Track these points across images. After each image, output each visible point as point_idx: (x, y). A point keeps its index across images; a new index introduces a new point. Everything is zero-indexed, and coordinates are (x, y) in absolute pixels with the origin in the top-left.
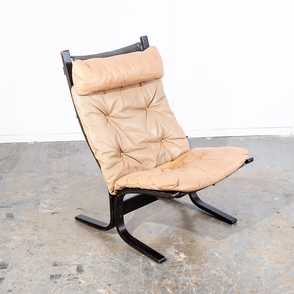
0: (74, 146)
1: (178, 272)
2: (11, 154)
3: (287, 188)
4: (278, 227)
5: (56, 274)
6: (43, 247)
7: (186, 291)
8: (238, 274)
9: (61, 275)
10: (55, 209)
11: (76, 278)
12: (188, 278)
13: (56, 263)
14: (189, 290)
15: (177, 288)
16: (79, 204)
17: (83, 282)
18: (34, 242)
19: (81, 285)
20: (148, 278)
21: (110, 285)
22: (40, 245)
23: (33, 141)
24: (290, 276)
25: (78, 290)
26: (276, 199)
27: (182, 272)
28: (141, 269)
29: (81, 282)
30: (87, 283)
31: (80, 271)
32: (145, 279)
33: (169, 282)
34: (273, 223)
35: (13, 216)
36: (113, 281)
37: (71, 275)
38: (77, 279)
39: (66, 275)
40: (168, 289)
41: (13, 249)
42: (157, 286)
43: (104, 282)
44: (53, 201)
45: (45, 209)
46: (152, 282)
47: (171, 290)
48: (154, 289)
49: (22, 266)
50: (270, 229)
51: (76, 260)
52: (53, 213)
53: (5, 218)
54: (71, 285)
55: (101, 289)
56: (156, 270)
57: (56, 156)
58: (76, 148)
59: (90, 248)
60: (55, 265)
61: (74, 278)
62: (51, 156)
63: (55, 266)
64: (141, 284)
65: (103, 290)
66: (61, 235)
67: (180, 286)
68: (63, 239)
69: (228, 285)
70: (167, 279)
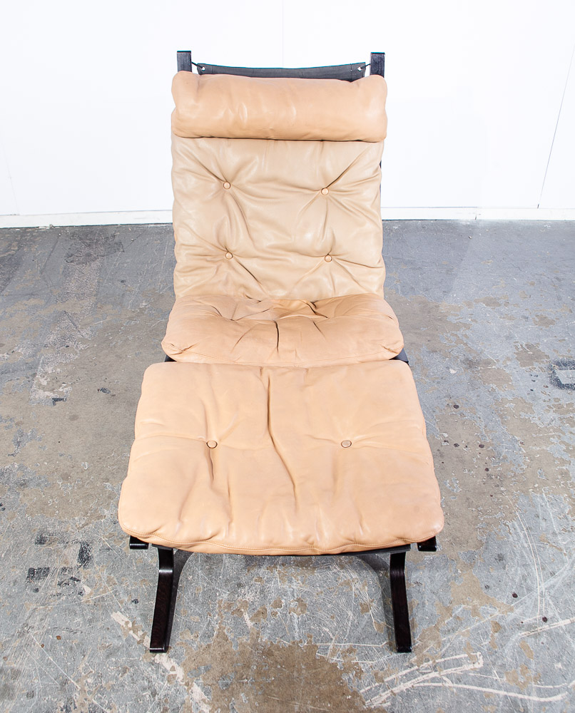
0: (114, 236)
1: (267, 569)
2: (7, 254)
3: (470, 344)
4: (456, 445)
5: (39, 567)
6: (27, 490)
7: (279, 623)
8: (381, 575)
9: (48, 568)
10: (61, 390)
11: (75, 579)
12: (286, 586)
13: (44, 535)
14: (285, 620)
15: (264, 613)
16: (104, 377)
17: (87, 590)
18: (11, 475)
19: (83, 599)
20: (209, 584)
21: (136, 601)
22: (22, 485)
23: (48, 224)
24: (474, 579)
25: (75, 614)
26: (452, 371)
27: (275, 567)
28: (199, 559)
29: (83, 592)
30: (95, 595)
31: (85, 560)
32: (204, 587)
33: (249, 597)
34: (446, 435)
36: (143, 589)
37: (66, 570)
38: (76, 582)
39: (58, 571)
40: (246, 616)
42: (225, 608)
43: (127, 593)
44: (59, 370)
45: (44, 388)
46: (218, 594)
47: (251, 619)
48: (220, 614)
50: (442, 450)
51: (82, 528)
52: (56, 400)
54: (64, 598)
55: (119, 613)
56: (226, 561)
57: (81, 259)
58: (117, 239)
59: (109, 497)
60: (41, 541)
61: (72, 578)
62: (71, 258)
63: (40, 543)
64: (195, 600)
65: (123, 617)
66: (62, 458)
67: (269, 609)
68: (64, 470)
69: (361, 605)
70: (247, 588)
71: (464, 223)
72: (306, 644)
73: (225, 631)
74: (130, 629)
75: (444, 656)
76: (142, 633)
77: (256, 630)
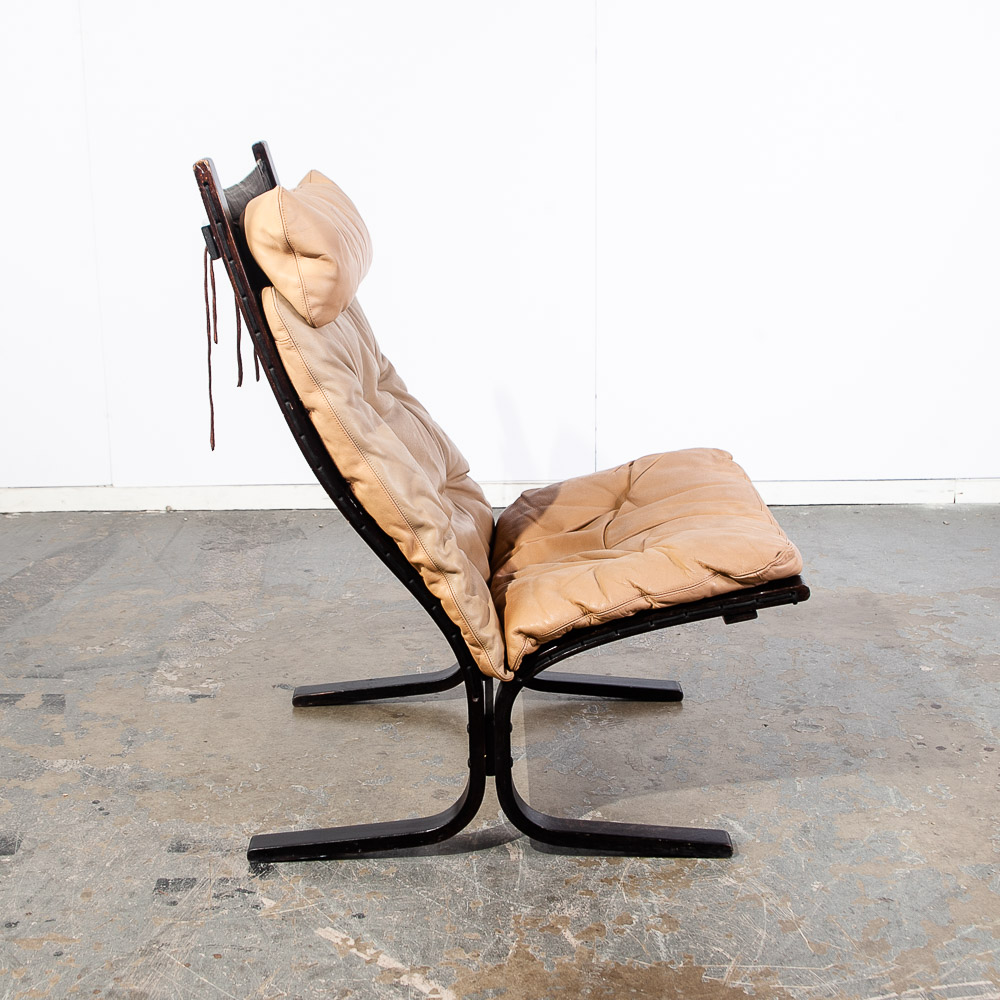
0: (287, 522)
1: (602, 881)
2: (89, 540)
3: (956, 639)
4: (940, 748)
5: (177, 877)
6: (147, 794)
7: (631, 941)
8: (815, 890)
9: (195, 879)
10: (204, 685)
11: (244, 891)
12: (639, 900)
13: (183, 842)
14: (642, 938)
15: (600, 930)
16: (283, 673)
18: (119, 777)
19: (261, 914)
20: (496, 897)
21: (361, 916)
22: (139, 788)
23: (162, 508)
24: (993, 896)
25: (247, 929)
26: (924, 668)
27: (617, 879)
28: (475, 869)
29: (261, 905)
30: (283, 909)
31: (263, 870)
32: (485, 901)
33: (571, 912)
34: (921, 737)
35: (63, 703)
36: (372, 902)
37: (227, 881)
38: (247, 894)
39: (213, 882)
40: (568, 934)
41: (46, 796)
42: (526, 924)
43: (342, 906)
44: (198, 665)
45: (172, 684)
46: (512, 909)
47: (577, 937)
48: (517, 930)
49: (67, 849)
50: (914, 753)
52: (194, 698)
53: (37, 706)
54: (226, 912)
55: (330, 929)
56: (525, 872)
57: (228, 546)
58: (291, 525)
59: (303, 801)
60: (179, 848)
61: (239, 890)
62: (210, 546)
63: (178, 851)
64: (471, 915)
65: (337, 933)
66: (212, 759)
67: (608, 925)
68: (215, 771)
69: (781, 922)
70: (565, 902)
71: (932, 507)
72: (681, 965)
73: (529, 950)
74: (351, 947)
75: (946, 982)
76: (373, 951)
77: (586, 949)
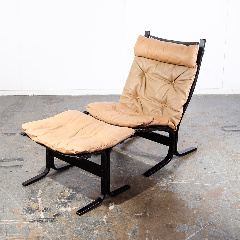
0: (59, 98)
1: (127, 164)
2: (18, 102)
3: (193, 122)
4: (187, 142)
7: (132, 173)
12: (133, 167)
15: (127, 171)
22: (43, 150)
23: (32, 95)
26: (186, 128)
27: (129, 164)
30: (73, 169)
34: (184, 140)
40: (121, 172)
41: (26, 151)
46: (112, 168)
47: (123, 172)
49: (33, 160)
50: (182, 143)
53: (19, 136)
56: (114, 163)
57: (48, 103)
58: (60, 99)
62: (45, 103)
70: (121, 167)
72: (140, 176)
73: (115, 174)
74: (86, 174)
76: (89, 175)
77: (124, 174)
